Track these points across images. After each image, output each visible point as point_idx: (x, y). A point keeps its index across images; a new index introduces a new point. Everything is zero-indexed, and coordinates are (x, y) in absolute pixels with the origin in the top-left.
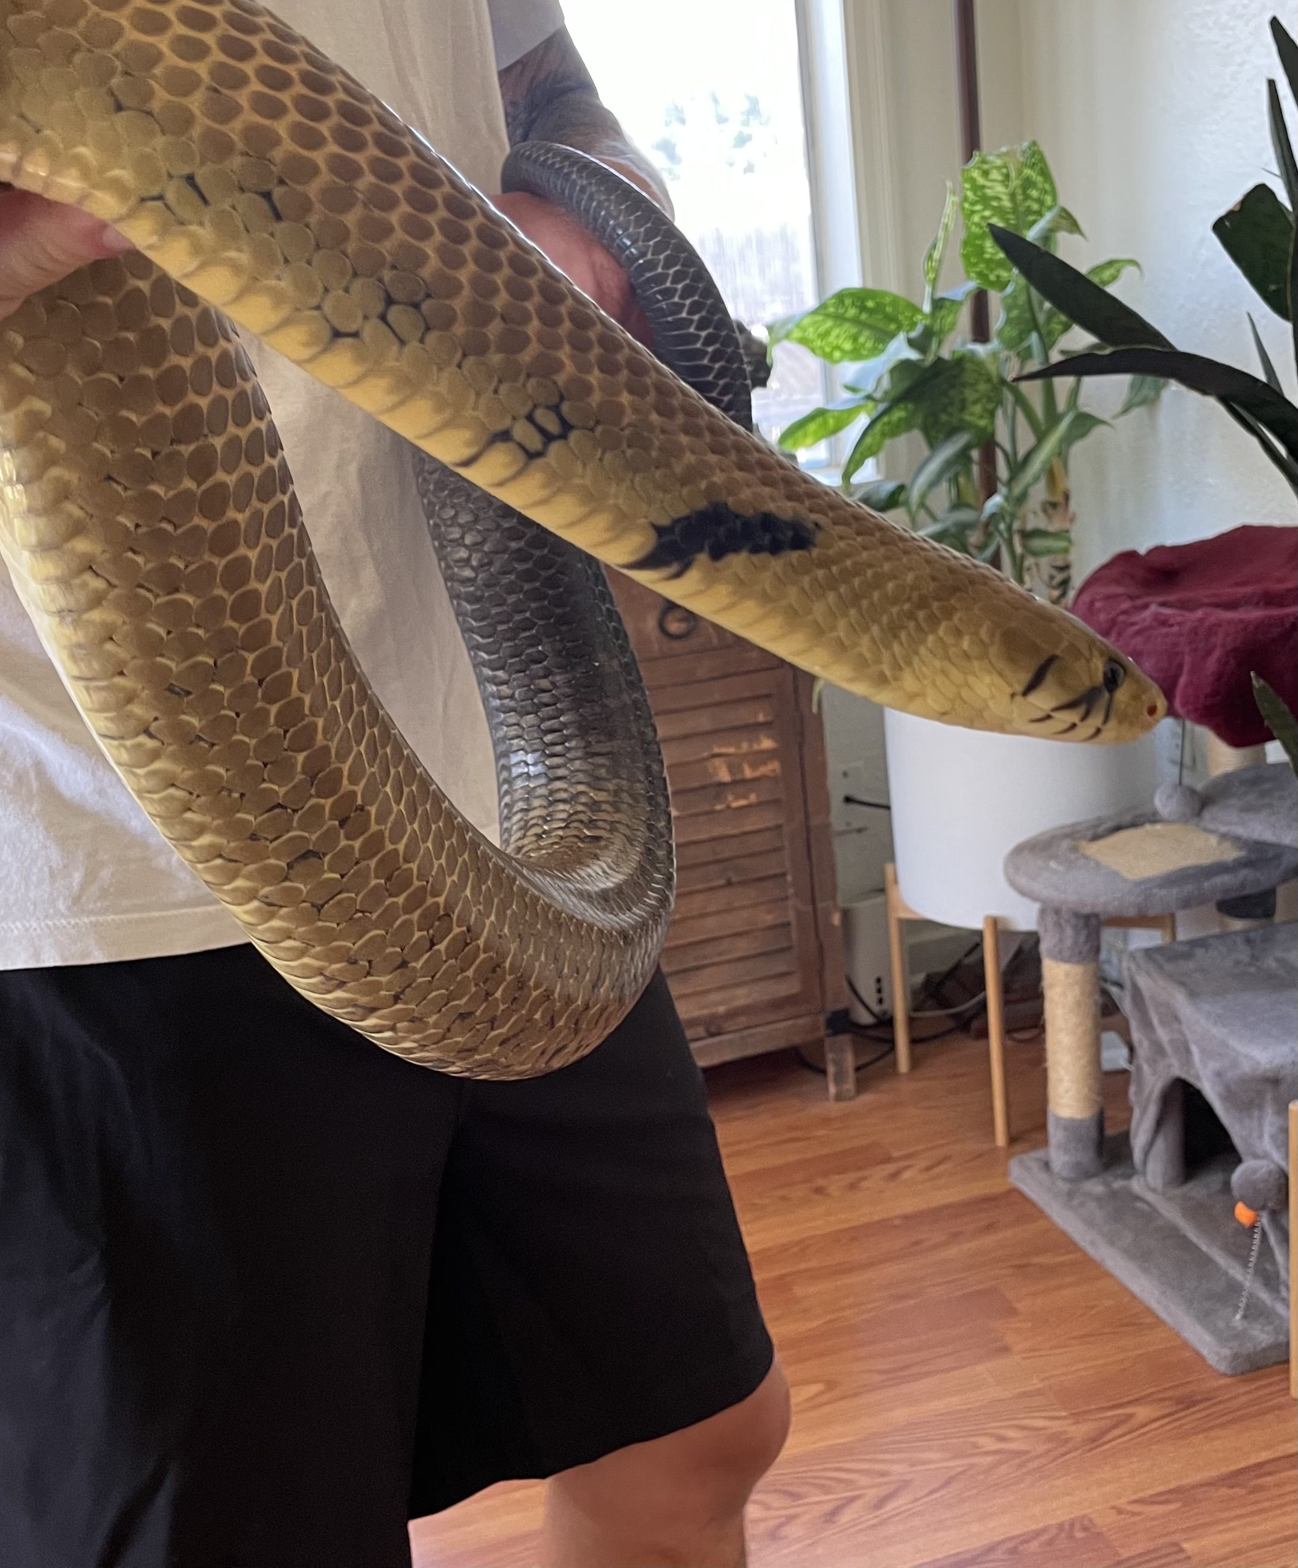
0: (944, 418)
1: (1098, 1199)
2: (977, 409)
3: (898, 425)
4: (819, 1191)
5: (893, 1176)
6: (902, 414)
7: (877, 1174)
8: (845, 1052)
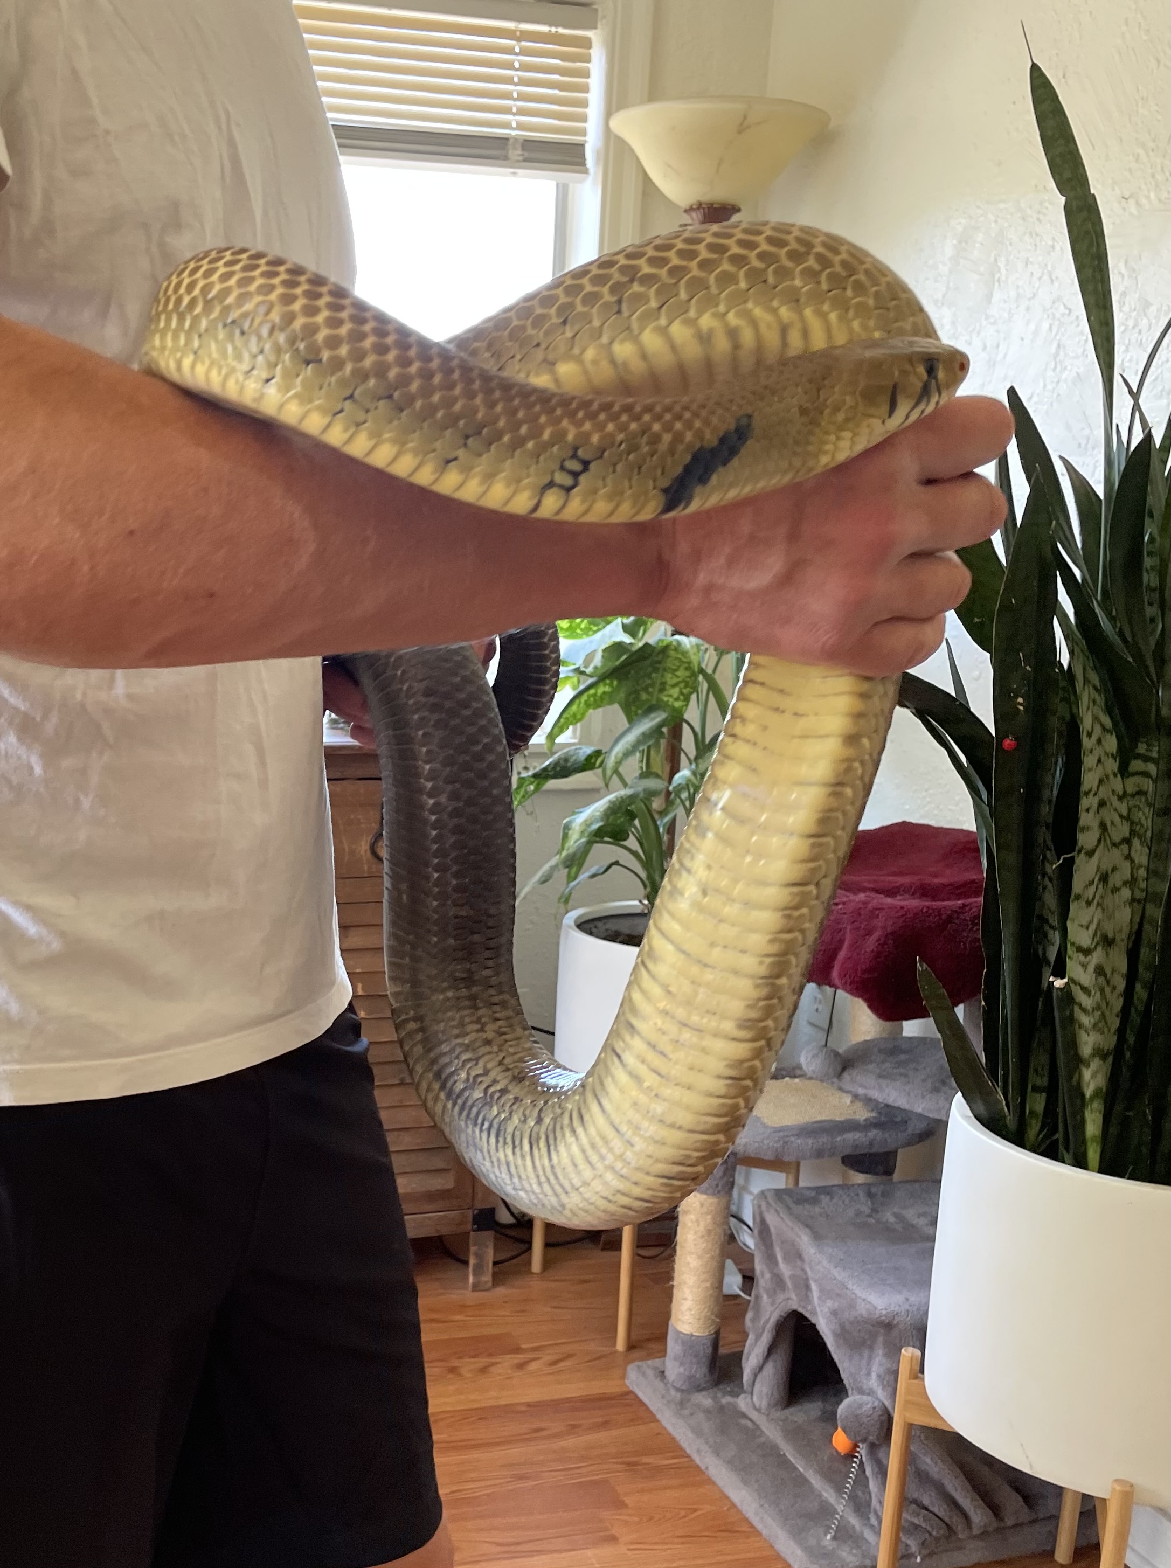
0: (644, 696)
1: (707, 1411)
2: (675, 692)
3: (602, 698)
4: (453, 1370)
5: (521, 1366)
6: (607, 689)
7: (506, 1362)
8: (487, 1247)
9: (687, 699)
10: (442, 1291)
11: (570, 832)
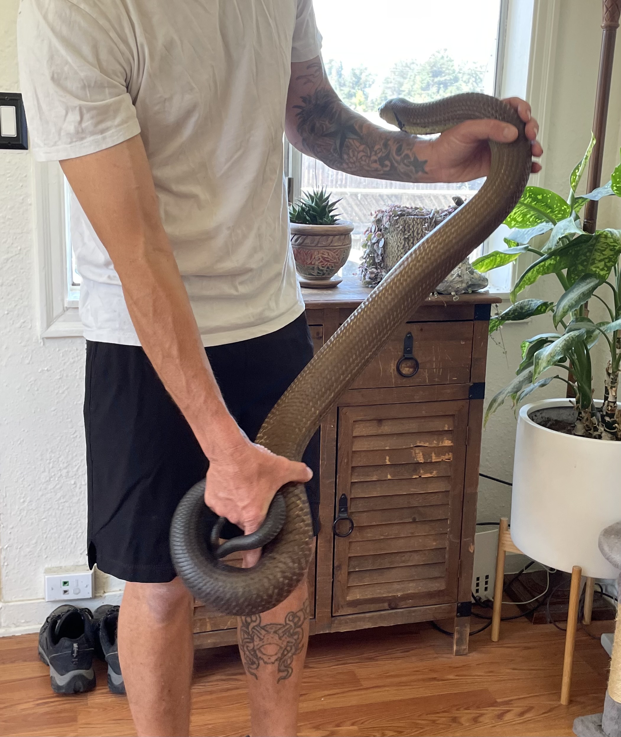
2: (601, 265)
3: (548, 268)
4: (455, 720)
5: (500, 716)
6: (552, 262)
7: (490, 712)
8: (466, 627)
9: (609, 269)
10: (436, 655)
11: (540, 361)
